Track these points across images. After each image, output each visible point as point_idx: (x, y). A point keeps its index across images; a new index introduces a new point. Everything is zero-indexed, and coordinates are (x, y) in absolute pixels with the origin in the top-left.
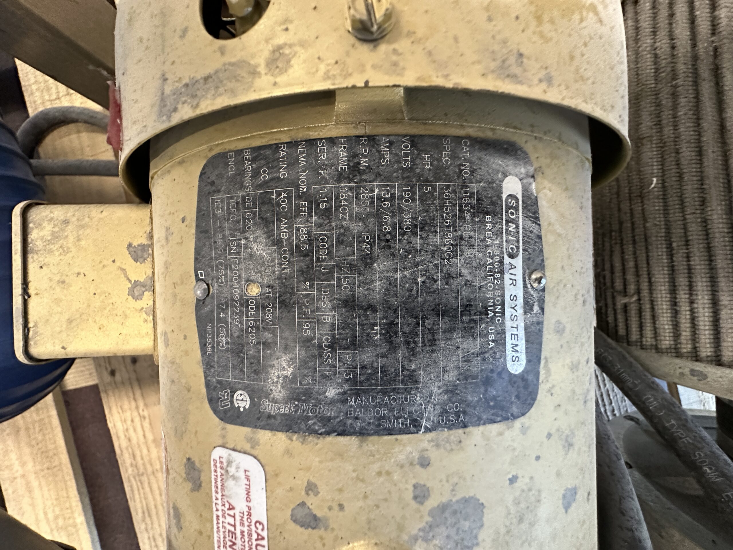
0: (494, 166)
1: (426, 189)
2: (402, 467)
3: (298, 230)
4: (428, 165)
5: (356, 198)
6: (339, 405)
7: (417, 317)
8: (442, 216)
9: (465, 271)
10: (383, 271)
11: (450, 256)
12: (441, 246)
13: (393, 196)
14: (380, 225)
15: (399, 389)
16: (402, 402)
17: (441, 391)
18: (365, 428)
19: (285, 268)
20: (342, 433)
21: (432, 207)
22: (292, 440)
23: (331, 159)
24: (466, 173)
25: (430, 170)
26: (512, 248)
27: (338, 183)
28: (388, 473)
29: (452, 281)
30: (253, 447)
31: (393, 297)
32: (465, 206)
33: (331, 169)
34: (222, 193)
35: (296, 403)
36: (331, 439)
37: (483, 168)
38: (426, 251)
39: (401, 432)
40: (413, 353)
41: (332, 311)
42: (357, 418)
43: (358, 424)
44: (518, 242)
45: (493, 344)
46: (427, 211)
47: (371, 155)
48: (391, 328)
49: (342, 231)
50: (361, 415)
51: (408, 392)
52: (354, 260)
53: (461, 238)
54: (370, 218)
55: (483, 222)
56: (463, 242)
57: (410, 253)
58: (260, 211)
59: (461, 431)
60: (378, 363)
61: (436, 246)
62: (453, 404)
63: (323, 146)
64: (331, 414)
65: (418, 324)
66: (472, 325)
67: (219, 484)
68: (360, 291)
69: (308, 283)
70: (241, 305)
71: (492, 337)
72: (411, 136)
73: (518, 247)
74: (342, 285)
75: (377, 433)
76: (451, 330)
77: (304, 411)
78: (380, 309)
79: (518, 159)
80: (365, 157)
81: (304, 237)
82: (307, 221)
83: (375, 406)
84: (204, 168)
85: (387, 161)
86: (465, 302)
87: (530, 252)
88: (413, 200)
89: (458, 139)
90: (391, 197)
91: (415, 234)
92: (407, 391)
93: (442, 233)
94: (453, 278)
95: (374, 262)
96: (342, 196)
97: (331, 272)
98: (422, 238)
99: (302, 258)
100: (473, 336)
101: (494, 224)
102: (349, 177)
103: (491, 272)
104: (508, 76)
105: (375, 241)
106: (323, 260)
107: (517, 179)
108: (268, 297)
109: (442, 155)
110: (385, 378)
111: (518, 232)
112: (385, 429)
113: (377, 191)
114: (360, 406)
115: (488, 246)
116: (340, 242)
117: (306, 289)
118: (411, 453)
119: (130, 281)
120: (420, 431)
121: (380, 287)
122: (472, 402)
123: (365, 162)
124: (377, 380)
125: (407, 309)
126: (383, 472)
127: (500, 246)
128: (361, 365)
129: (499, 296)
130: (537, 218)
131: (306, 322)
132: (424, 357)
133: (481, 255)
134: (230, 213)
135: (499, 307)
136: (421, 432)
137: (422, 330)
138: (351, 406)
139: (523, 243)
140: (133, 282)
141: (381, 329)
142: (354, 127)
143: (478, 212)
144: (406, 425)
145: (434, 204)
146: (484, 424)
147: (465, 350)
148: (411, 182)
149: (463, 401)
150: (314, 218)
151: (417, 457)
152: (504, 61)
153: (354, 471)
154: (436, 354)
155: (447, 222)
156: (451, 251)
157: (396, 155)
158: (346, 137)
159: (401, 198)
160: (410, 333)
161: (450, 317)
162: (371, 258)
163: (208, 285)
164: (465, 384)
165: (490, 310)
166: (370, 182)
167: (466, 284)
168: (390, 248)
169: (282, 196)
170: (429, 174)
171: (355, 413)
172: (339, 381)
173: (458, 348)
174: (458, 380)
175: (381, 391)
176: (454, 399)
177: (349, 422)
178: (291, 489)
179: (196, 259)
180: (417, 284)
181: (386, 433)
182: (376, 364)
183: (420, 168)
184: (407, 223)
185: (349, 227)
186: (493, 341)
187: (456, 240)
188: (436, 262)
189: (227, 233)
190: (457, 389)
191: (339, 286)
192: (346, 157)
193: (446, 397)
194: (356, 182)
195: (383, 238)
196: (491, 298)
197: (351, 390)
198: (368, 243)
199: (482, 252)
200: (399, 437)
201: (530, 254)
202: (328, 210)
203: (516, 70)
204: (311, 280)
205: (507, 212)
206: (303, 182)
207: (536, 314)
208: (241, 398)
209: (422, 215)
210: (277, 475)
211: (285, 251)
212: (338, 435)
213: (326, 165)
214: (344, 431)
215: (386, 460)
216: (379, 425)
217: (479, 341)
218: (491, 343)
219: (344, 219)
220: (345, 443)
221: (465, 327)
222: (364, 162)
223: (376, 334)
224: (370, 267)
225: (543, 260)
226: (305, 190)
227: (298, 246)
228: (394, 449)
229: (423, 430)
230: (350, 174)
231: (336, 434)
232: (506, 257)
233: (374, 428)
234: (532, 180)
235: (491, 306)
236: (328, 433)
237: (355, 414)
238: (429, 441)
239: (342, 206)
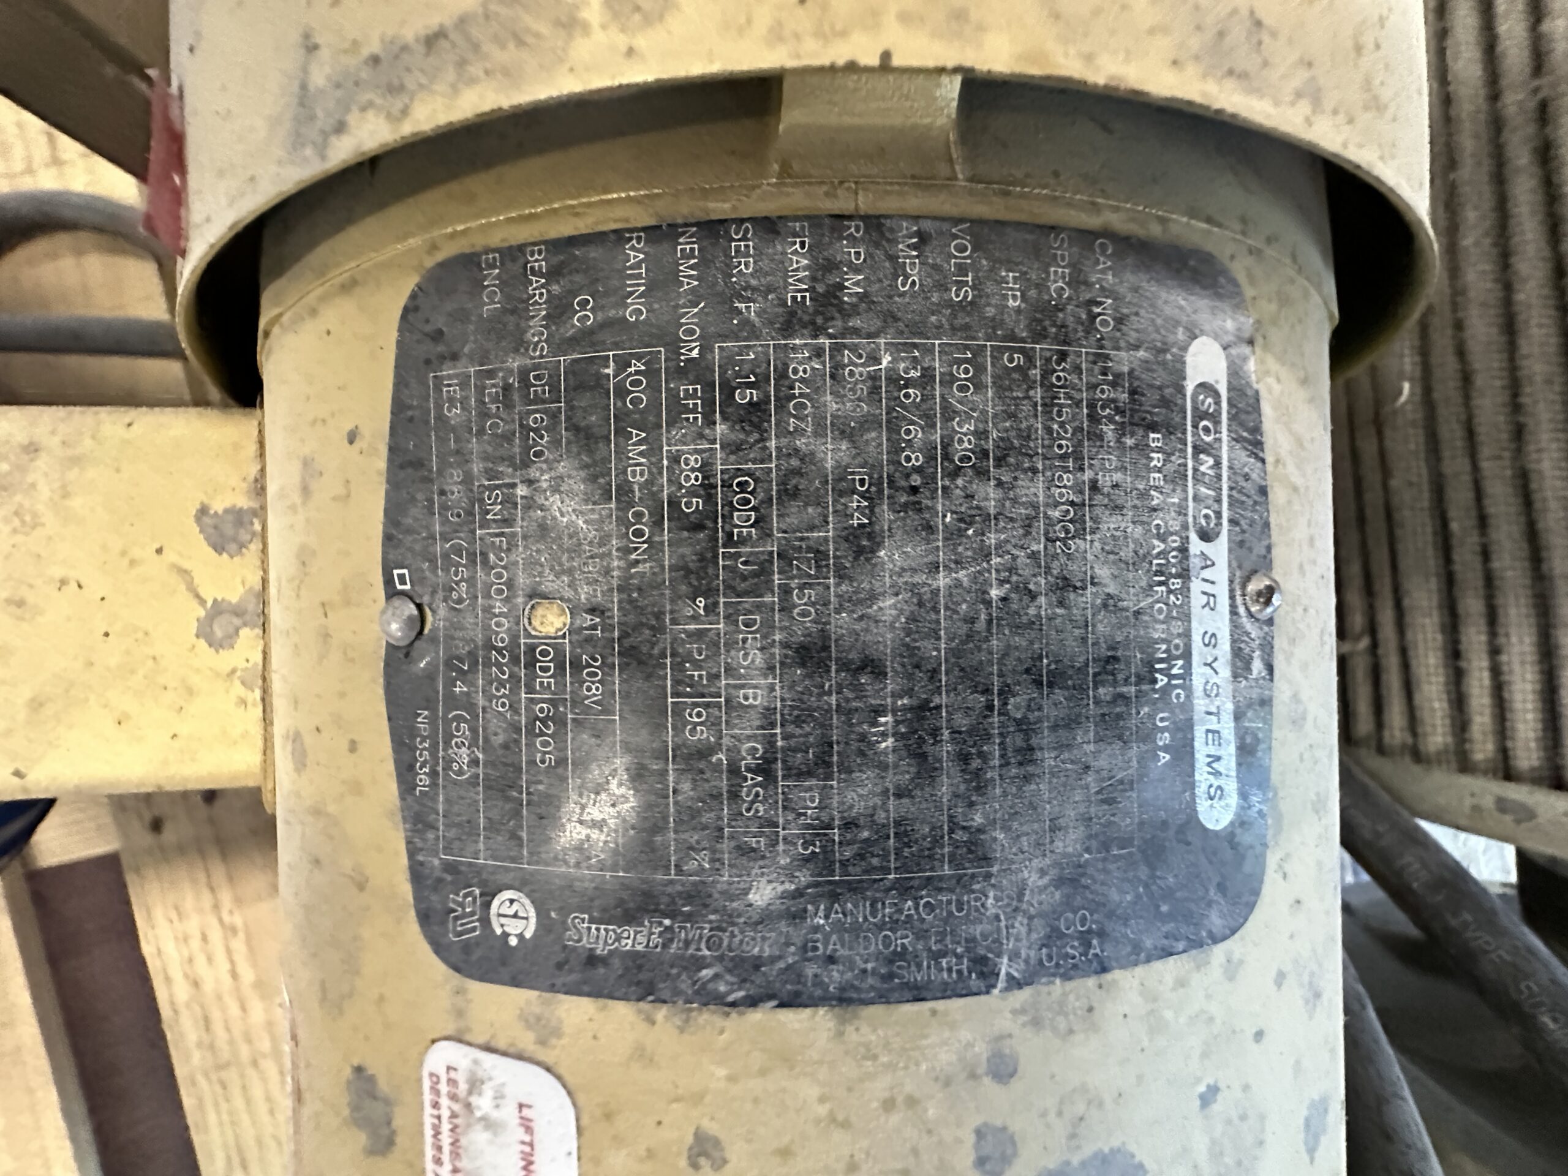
0: (1168, 310)
1: (1011, 360)
2: (947, 1083)
3: (675, 459)
4: (1014, 297)
5: (832, 376)
6: (783, 926)
7: (987, 691)
8: (1049, 430)
9: (1103, 572)
10: (903, 570)
11: (1067, 532)
12: (1047, 505)
13: (928, 376)
14: (895, 450)
15: (941, 878)
16: (950, 913)
17: (1046, 880)
18: (853, 986)
19: (637, 562)
20: (787, 1003)
21: (1026, 407)
22: (653, 1023)
23: (767, 274)
24: (1104, 323)
25: (1018, 311)
26: (1206, 516)
27: (785, 338)
28: (912, 1102)
29: (1072, 596)
30: (542, 1042)
31: (927, 636)
32: (1103, 408)
33: (765, 298)
34: (464, 360)
35: (667, 922)
36: (757, 1016)
37: (1142, 312)
38: (1012, 520)
39: (948, 992)
40: (978, 784)
41: (766, 677)
42: (831, 960)
43: (835, 976)
44: (1218, 501)
45: (1168, 757)
46: (1012, 416)
47: (871, 267)
48: (924, 718)
49: (795, 462)
50: (842, 952)
51: (964, 887)
52: (826, 539)
53: (1094, 487)
54: (868, 430)
55: (1143, 448)
56: (1098, 499)
57: (970, 524)
58: (571, 408)
59: (1091, 982)
60: (887, 811)
61: (1035, 506)
62: (1075, 912)
63: (744, 238)
64: (762, 950)
65: (990, 707)
66: (1118, 710)
67: (446, 1139)
68: (841, 622)
69: (701, 602)
70: (515, 660)
71: (1165, 739)
72: (972, 221)
73: (1218, 514)
74: (795, 606)
75: (884, 998)
76: (1071, 723)
77: (687, 943)
78: (894, 670)
79: (1219, 296)
80: (857, 270)
81: (694, 479)
82: (701, 436)
83: (880, 927)
84: (413, 296)
85: (914, 282)
86: (1104, 653)
87: (1245, 527)
88: (979, 387)
89: (1086, 237)
90: (923, 376)
91: (982, 473)
92: (962, 883)
93: (1049, 474)
94: (1075, 588)
95: (879, 545)
96: (795, 371)
97: (764, 571)
98: (1000, 484)
99: (685, 534)
100: (1120, 738)
101: (1168, 455)
102: (813, 323)
103: (1162, 574)
104: (1231, 72)
105: (880, 491)
106: (743, 541)
107: (1217, 348)
108: (589, 640)
109: (1048, 273)
110: (906, 852)
111: (1219, 477)
112: (906, 985)
113: (886, 360)
114: (839, 928)
115: (1155, 510)
116: (789, 493)
117: (695, 618)
118: (970, 1045)
119: (202, 602)
120: (994, 986)
121: (894, 612)
122: (1119, 905)
123: (857, 284)
124: (885, 857)
125: (962, 670)
126: (900, 1099)
127: (1182, 511)
128: (843, 818)
129: (1179, 635)
130: (1259, 444)
131: (696, 705)
132: (1005, 794)
133: (1139, 530)
134: (484, 415)
135: (1180, 663)
136: (996, 991)
137: (1002, 725)
138: (817, 929)
139: (1230, 505)
140: (209, 604)
141: (897, 723)
142: (827, 194)
143: (1132, 424)
144: (959, 972)
145: (1028, 397)
146: (1148, 960)
147: (1105, 774)
148: (974, 339)
149: (1098, 904)
150: (720, 428)
151: (985, 1056)
152: (1221, 34)
153: (822, 1100)
154: (1033, 787)
155: (1060, 447)
156: (1071, 521)
157: (936, 267)
158: (807, 218)
159: (949, 380)
160: (970, 732)
161: (1067, 688)
162: (871, 536)
163: (419, 607)
164: (1104, 860)
165: (1160, 671)
166: (869, 336)
167: (1105, 606)
168: (920, 510)
169: (633, 369)
170: (1017, 322)
171: (826, 945)
172: (784, 861)
173: (1088, 767)
174: (1088, 850)
175: (896, 885)
176: (1078, 901)
177: (810, 970)
178: (650, 1154)
179: (388, 538)
180: (988, 603)
181: (908, 995)
182: (883, 815)
183: (996, 306)
184: (964, 445)
185: (812, 454)
186: (1166, 749)
187: (1081, 492)
188: (1035, 548)
189: (476, 467)
190: (1084, 875)
191: (786, 608)
192: (805, 268)
193: (1058, 895)
194: (830, 336)
195: (903, 483)
196: (1164, 641)
197: (816, 885)
198: (862, 496)
199: (1143, 523)
200: (940, 1005)
201: (1243, 532)
202: (757, 408)
203: (1245, 60)
204: (709, 592)
205: (1195, 426)
206: (692, 332)
207: (1256, 680)
208: (511, 912)
209: (1001, 426)
210: (608, 1116)
211: (639, 515)
212: (782, 1005)
213: (754, 289)
214: (797, 994)
215: (906, 1068)
216: (891, 976)
217: (1135, 750)
218: (1162, 754)
219: (799, 432)
220: (797, 1026)
221: (1103, 715)
222: (853, 284)
223: (884, 735)
224: (868, 560)
225: (1269, 548)
226: (695, 354)
227: (674, 503)
228: (926, 1037)
229: (1001, 985)
230: (817, 312)
231: (774, 1003)
232: (1193, 537)
233: (878, 985)
234: (1246, 350)
235: (1161, 661)
236: (752, 1002)
237: (826, 948)
238: (1014, 1012)
239: (794, 397)
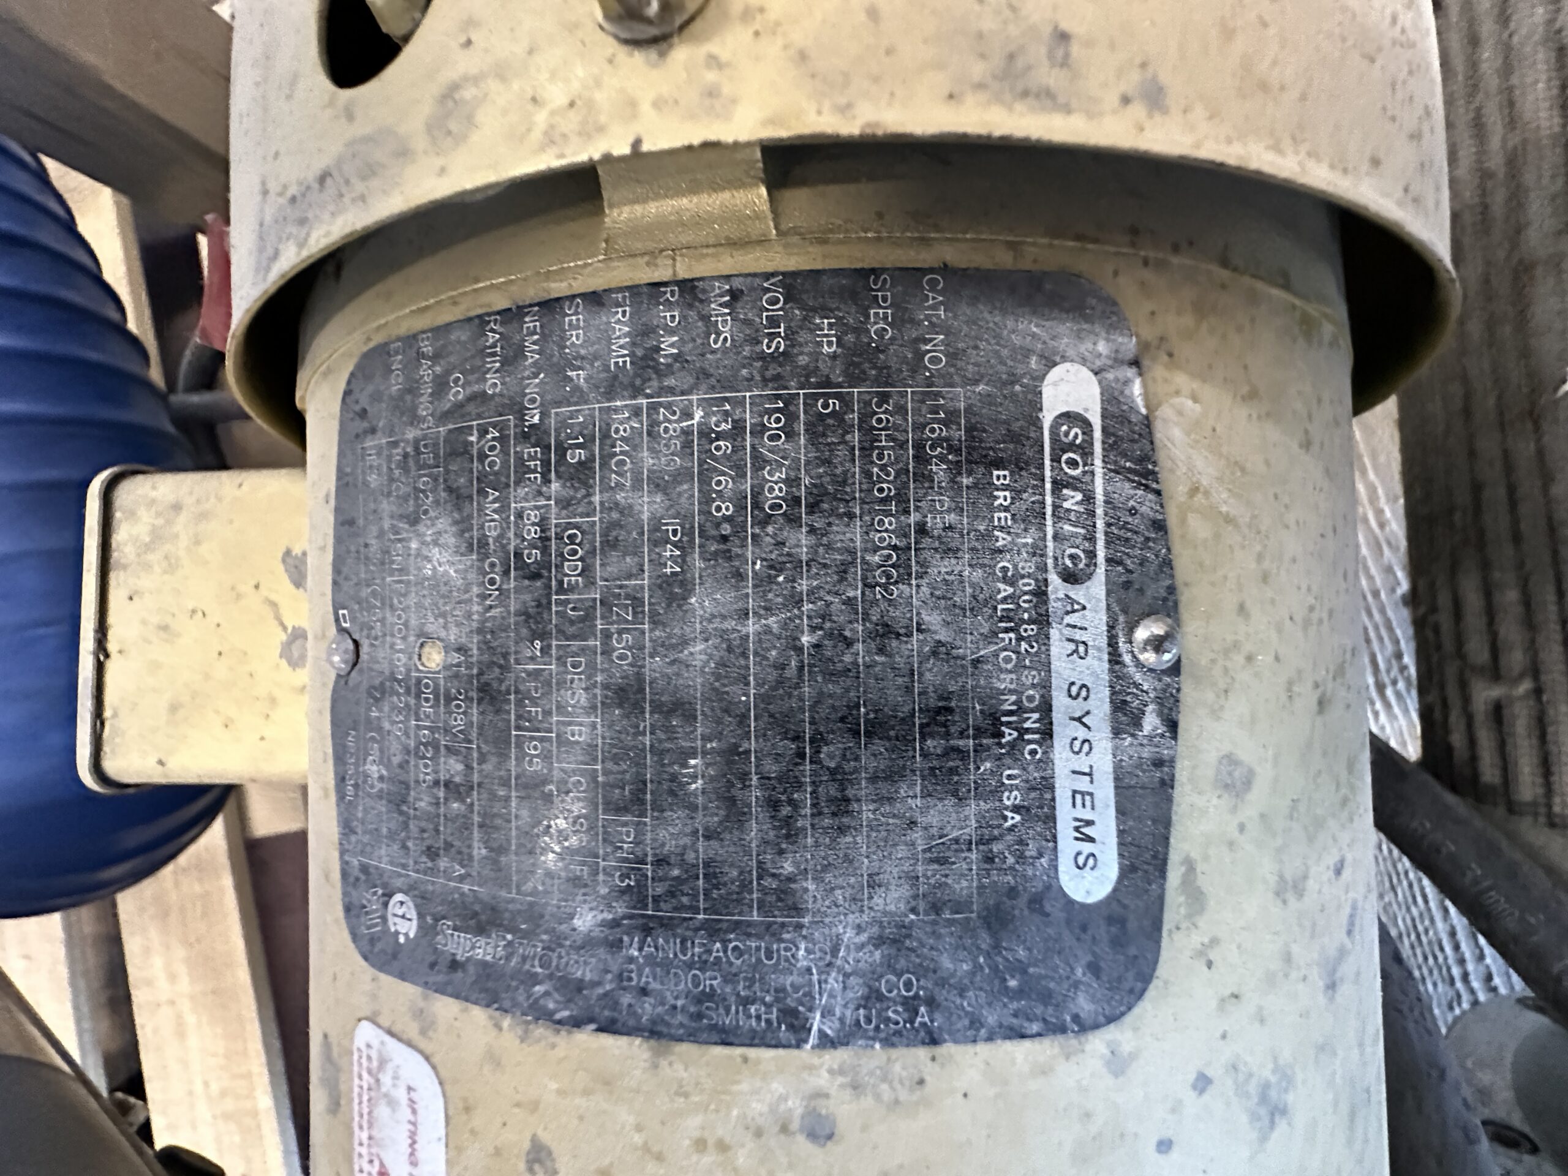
0: (1016, 339)
1: (826, 406)
2: (759, 1133)
3: (520, 515)
4: (830, 344)
5: (649, 434)
6: (602, 952)
7: (798, 738)
8: (868, 474)
9: (932, 619)
10: (714, 616)
11: (889, 576)
12: (865, 550)
13: (739, 427)
14: (706, 500)
15: (749, 924)
16: (759, 960)
17: (864, 937)
18: (663, 1020)
19: (491, 607)
20: (608, 1027)
21: (842, 452)
22: (500, 1029)
23: (593, 344)
24: (935, 360)
25: (834, 357)
26: (1072, 557)
27: (609, 401)
28: (723, 1147)
29: (895, 643)
30: (423, 1032)
31: (737, 681)
32: (932, 448)
33: (592, 365)
34: (379, 434)
35: (509, 937)
36: (586, 1039)
37: (982, 345)
38: (825, 566)
39: (755, 1040)
40: (789, 832)
41: (588, 714)
42: (644, 992)
43: (648, 1009)
44: (1091, 539)
45: (1018, 818)
46: (827, 462)
47: (685, 329)
48: (733, 762)
49: (615, 515)
50: (654, 985)
51: (773, 935)
52: (642, 587)
53: (922, 530)
54: (680, 483)
55: (985, 488)
56: (926, 542)
57: (780, 571)
58: (447, 471)
59: (922, 1053)
60: (697, 851)
61: (852, 552)
62: (899, 975)
63: (576, 313)
64: (584, 974)
65: (801, 755)
66: (951, 764)
68: (654, 666)
69: (538, 644)
70: (408, 692)
71: (1010, 799)
72: (783, 274)
73: (1091, 554)
74: (614, 650)
75: (691, 1036)
76: (893, 775)
77: (524, 959)
78: (703, 713)
79: (1088, 319)
80: (671, 332)
81: (532, 533)
82: (540, 493)
83: (690, 966)
84: (349, 383)
85: (726, 339)
86: (933, 702)
87: (1131, 567)
88: (791, 434)
89: (912, 276)
90: (734, 428)
91: (793, 520)
92: (772, 931)
93: (867, 518)
94: (898, 635)
95: (690, 592)
96: (617, 431)
97: (588, 617)
98: (812, 530)
99: (527, 582)
100: (955, 794)
101: (1017, 494)
102: (632, 385)
103: (1010, 620)
105: (692, 541)
106: (572, 589)
107: (1086, 373)
108: (456, 676)
109: (868, 317)
110: (715, 894)
111: (1092, 514)
112: (713, 1028)
113: (698, 415)
114: (650, 960)
115: (1001, 552)
116: (610, 544)
117: (533, 659)
118: (783, 1098)
119: (285, 628)
120: (806, 1041)
121: (703, 657)
122: (953, 975)
123: (672, 345)
124: (695, 897)
125: (771, 716)
126: (711, 1142)
127: (1037, 551)
128: (655, 855)
129: (1033, 686)
130: (1152, 475)
131: (532, 738)
132: (817, 845)
133: (978, 574)
134: (392, 480)
135: (1036, 716)
136: (808, 1046)
137: (814, 773)
138: (631, 960)
139: (1108, 544)
140: (290, 630)
141: (708, 765)
142: (648, 264)
143: (969, 462)
144: (768, 1021)
145: (845, 442)
146: (990, 1039)
147: (934, 831)
148: (786, 388)
149: (927, 969)
150: (555, 486)
151: (799, 1111)
152: (1011, 57)
153: (639, 1128)
154: (849, 839)
155: (881, 490)
156: (893, 566)
157: (747, 322)
158: (628, 288)
159: (760, 430)
160: (779, 779)
161: (889, 739)
162: (682, 584)
163: (356, 643)
164: (934, 923)
165: (1008, 724)
166: (683, 393)
167: (935, 653)
168: (730, 559)
169: (489, 436)
170: (833, 368)
171: (640, 976)
172: (604, 891)
173: (913, 823)
174: (913, 910)
175: (705, 925)
176: (902, 963)
177: (626, 999)
178: (498, 1152)
179: (335, 583)
180: (799, 650)
181: (715, 1037)
182: (693, 855)
183: (810, 354)
184: (775, 493)
185: (631, 507)
186: (1016, 809)
187: (906, 536)
188: (851, 594)
189: (387, 524)
190: (909, 936)
191: (607, 652)
192: (625, 335)
193: (878, 954)
194: (648, 396)
195: (714, 532)
196: (1011, 692)
197: (631, 917)
198: (675, 545)
199: (983, 566)
200: (753, 1053)
201: (1130, 572)
202: (585, 466)
203: (1048, 76)
204: (544, 636)
205: (1056, 459)
206: (533, 401)
207: (1150, 737)
208: (400, 913)
209: (813, 473)
210: (467, 1109)
211: (492, 565)
212: (600, 1030)
213: (583, 358)
214: (614, 1021)
215: (717, 1111)
216: (699, 1016)
217: (972, 808)
218: (1009, 814)
219: (620, 486)
220: (617, 1052)
221: (932, 769)
222: (669, 345)
223: (694, 777)
224: (680, 606)
225: (1172, 590)
226: (536, 420)
227: (518, 555)
228: (738, 1082)
229: (813, 1039)
230: (636, 375)
231: (593, 1026)
232: (1054, 578)
233: (686, 1021)
234: (1131, 372)
235: (1010, 713)
236: (576, 1023)
237: (639, 980)
238: (831, 1071)
239: (615, 454)
